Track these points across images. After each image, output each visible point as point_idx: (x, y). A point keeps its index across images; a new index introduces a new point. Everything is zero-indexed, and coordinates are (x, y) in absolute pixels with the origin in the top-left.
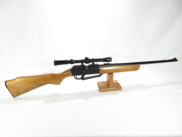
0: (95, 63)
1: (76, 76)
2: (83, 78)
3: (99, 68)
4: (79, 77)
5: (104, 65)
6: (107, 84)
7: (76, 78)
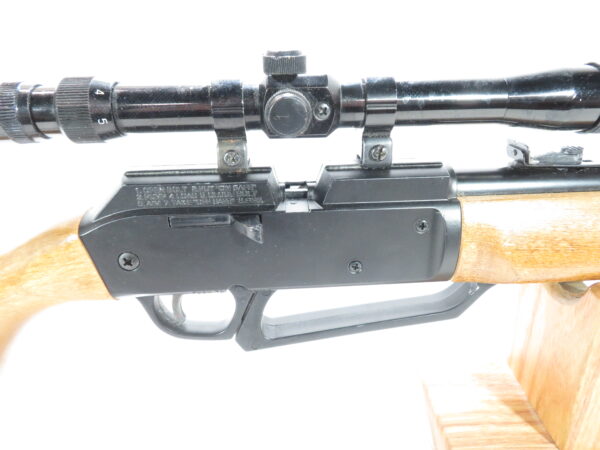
0: (409, 145)
1: (165, 301)
2: (248, 329)
3: (449, 215)
4: (214, 306)
5: (521, 171)
6: (521, 393)
7: (171, 325)
